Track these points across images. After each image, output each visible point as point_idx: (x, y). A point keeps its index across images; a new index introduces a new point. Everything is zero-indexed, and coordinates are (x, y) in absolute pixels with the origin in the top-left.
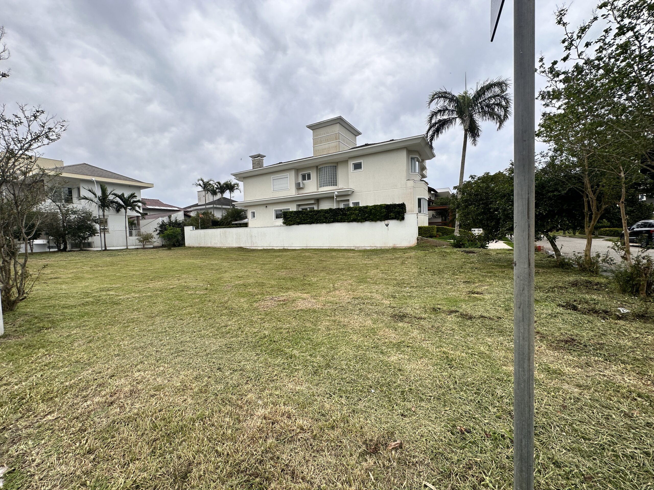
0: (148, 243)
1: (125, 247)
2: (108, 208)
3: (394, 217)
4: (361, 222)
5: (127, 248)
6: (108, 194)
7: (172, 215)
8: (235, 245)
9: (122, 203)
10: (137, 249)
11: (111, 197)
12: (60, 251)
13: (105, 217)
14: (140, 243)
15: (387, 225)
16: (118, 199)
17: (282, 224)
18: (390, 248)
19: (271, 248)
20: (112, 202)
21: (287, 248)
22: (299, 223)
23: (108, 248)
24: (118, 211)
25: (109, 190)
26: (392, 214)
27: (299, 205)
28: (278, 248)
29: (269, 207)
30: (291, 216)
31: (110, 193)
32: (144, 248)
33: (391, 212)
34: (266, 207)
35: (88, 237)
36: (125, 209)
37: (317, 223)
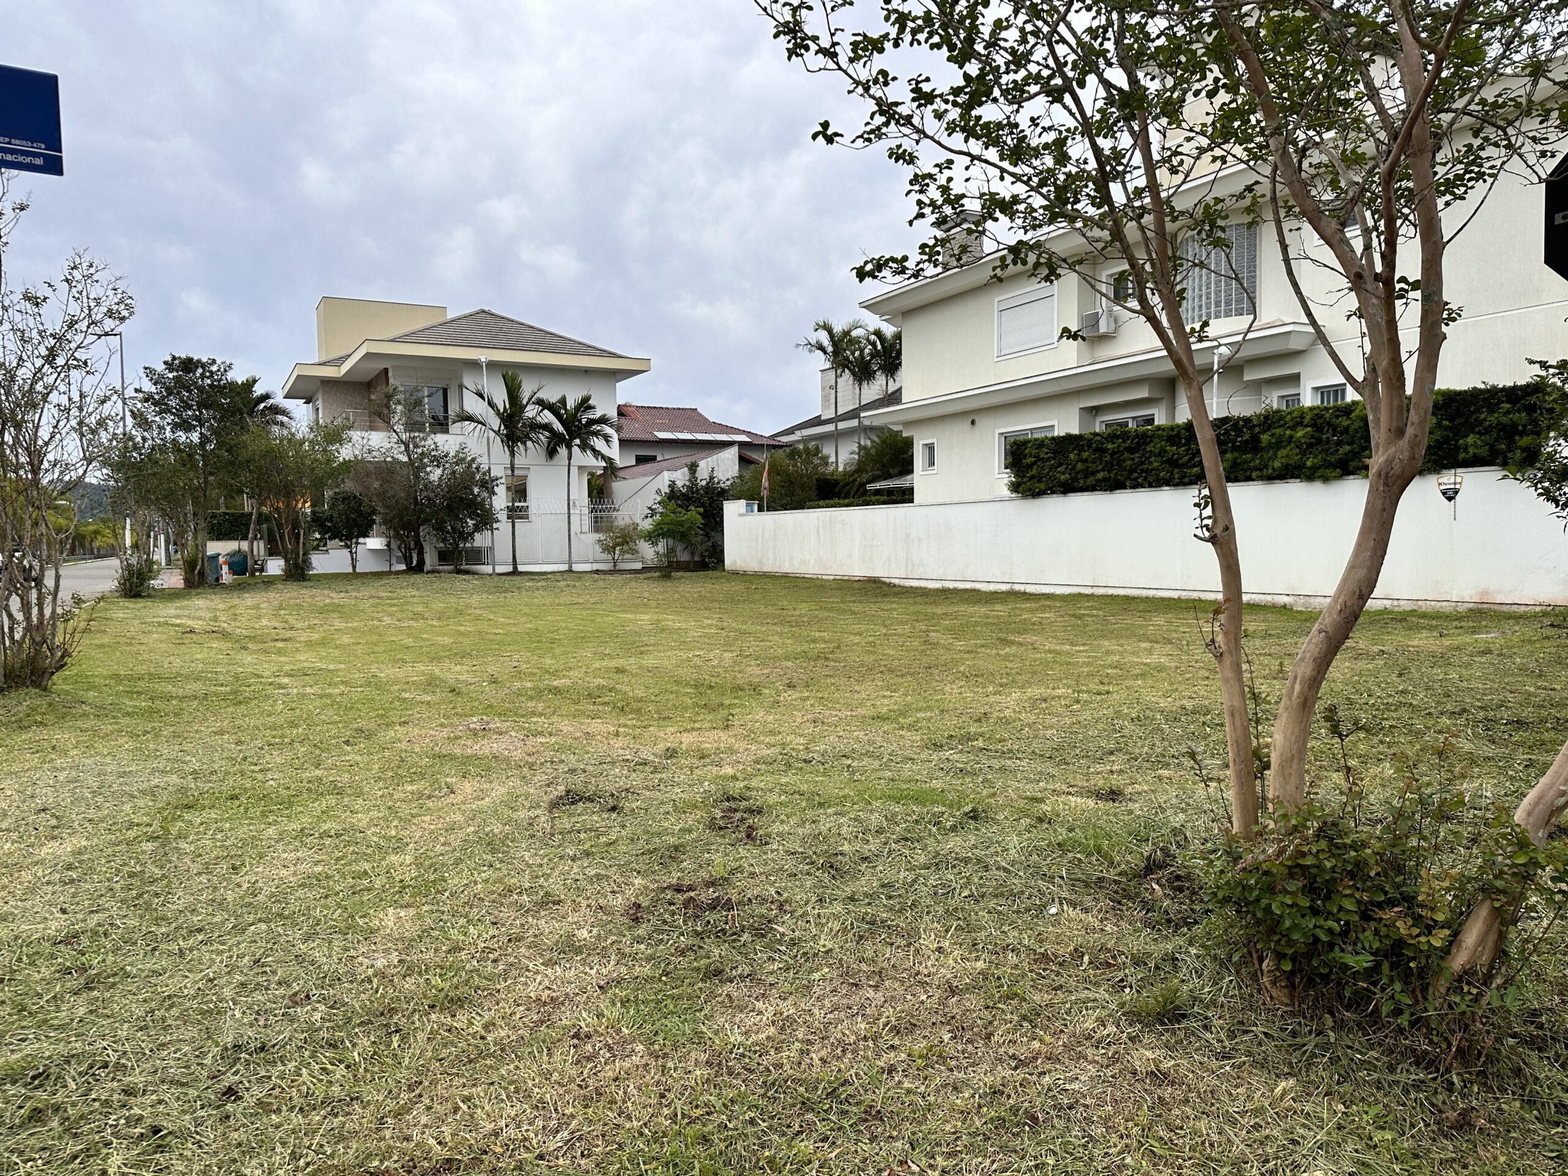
0: (627, 556)
1: (565, 567)
2: (524, 443)
3: (1484, 452)
4: (1326, 479)
5: (570, 571)
6: (525, 402)
7: (702, 464)
8: (859, 570)
9: (558, 426)
10: (597, 572)
11: (531, 411)
12: (411, 570)
13: (516, 472)
14: (605, 556)
15: (1450, 495)
16: (548, 417)
17: (1006, 492)
18: (1462, 608)
19: (968, 586)
20: (535, 426)
21: (1022, 588)
22: (1068, 488)
23: (521, 568)
24: (551, 453)
25: (527, 389)
26: (1471, 439)
27: (1096, 410)
28: (992, 587)
29: (983, 423)
30: (1037, 457)
31: (530, 399)
32: (614, 571)
33: (1471, 429)
34: (973, 422)
35: (471, 534)
36: (569, 447)
37: (1136, 486)
